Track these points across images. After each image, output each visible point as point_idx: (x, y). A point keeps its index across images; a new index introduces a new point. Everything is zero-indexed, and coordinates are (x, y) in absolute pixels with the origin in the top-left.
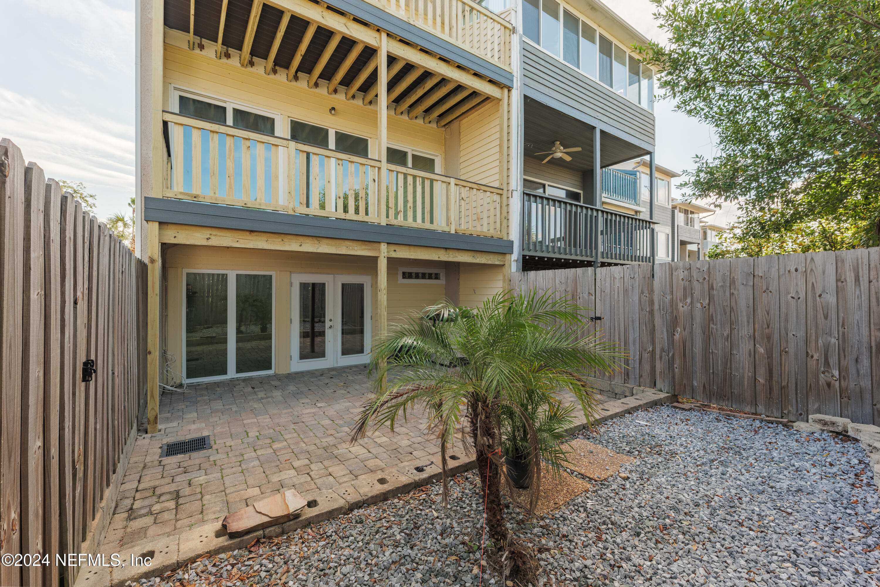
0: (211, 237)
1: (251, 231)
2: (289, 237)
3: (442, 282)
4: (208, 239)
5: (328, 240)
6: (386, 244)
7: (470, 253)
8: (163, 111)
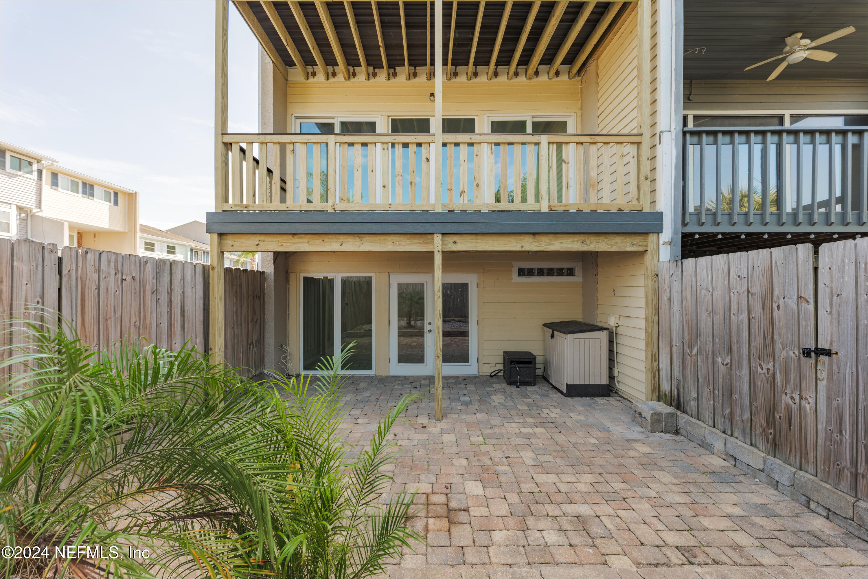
0: (261, 243)
1: (294, 234)
2: (330, 236)
3: (578, 279)
4: (257, 245)
5: (371, 236)
6: (440, 236)
7: (576, 238)
8: (223, 134)
